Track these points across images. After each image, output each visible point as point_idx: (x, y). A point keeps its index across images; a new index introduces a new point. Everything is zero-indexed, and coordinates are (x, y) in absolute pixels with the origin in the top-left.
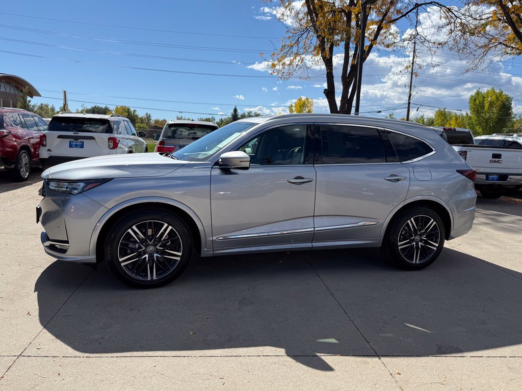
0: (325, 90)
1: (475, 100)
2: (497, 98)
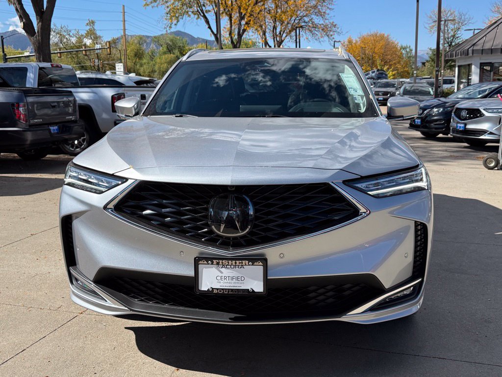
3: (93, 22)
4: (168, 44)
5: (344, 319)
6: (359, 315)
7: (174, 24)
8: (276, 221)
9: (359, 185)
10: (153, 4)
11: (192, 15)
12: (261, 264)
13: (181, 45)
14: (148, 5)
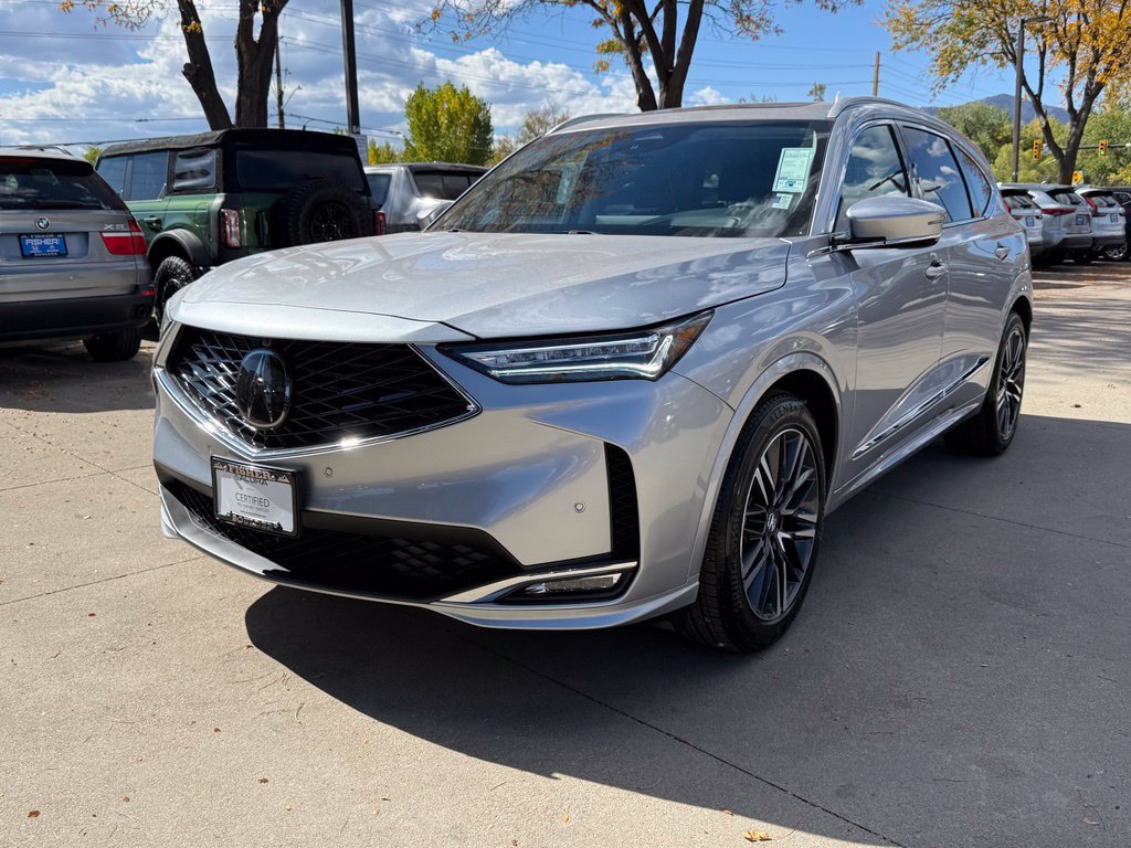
0: (186, 66)
1: (419, 108)
2: (462, 105)
3: (821, 89)
4: (966, 121)
5: (435, 607)
6: (467, 605)
7: (949, 81)
8: (328, 409)
9: (474, 356)
10: (909, 45)
11: (991, 62)
12: (287, 480)
13: (995, 122)
14: (899, 48)
